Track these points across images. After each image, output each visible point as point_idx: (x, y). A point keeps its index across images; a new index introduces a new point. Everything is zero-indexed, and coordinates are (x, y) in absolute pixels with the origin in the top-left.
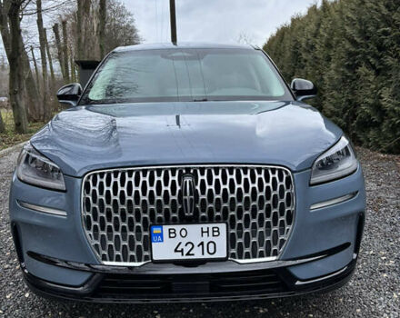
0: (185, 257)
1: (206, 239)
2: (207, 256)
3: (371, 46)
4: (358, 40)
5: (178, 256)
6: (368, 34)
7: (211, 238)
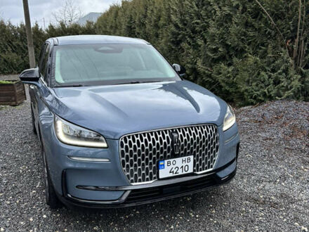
0: (174, 175)
1: (184, 164)
2: (184, 173)
3: (188, 30)
4: (180, 26)
5: (171, 175)
6: (185, 22)
7: (187, 164)
